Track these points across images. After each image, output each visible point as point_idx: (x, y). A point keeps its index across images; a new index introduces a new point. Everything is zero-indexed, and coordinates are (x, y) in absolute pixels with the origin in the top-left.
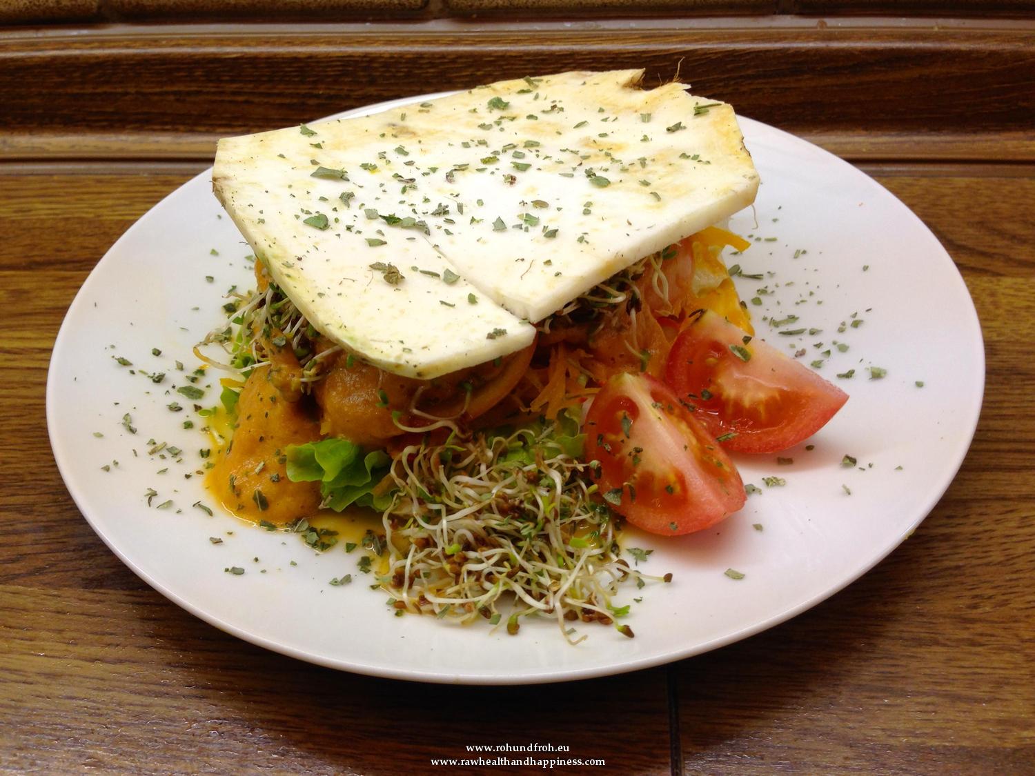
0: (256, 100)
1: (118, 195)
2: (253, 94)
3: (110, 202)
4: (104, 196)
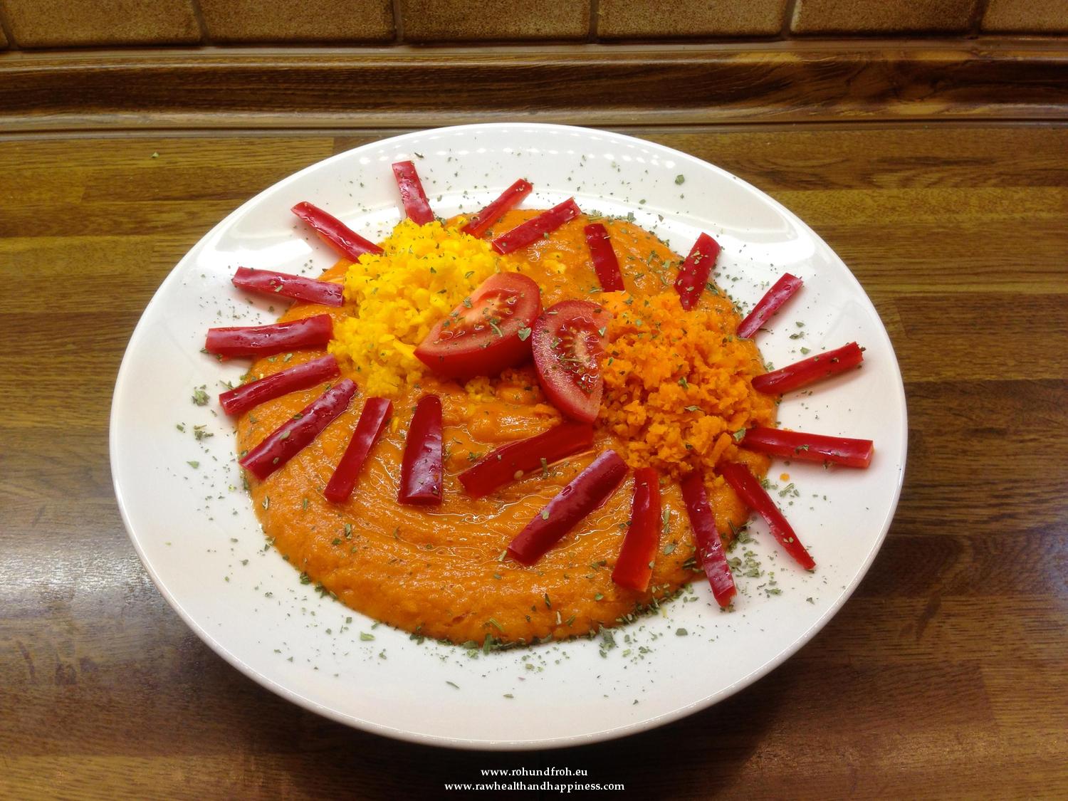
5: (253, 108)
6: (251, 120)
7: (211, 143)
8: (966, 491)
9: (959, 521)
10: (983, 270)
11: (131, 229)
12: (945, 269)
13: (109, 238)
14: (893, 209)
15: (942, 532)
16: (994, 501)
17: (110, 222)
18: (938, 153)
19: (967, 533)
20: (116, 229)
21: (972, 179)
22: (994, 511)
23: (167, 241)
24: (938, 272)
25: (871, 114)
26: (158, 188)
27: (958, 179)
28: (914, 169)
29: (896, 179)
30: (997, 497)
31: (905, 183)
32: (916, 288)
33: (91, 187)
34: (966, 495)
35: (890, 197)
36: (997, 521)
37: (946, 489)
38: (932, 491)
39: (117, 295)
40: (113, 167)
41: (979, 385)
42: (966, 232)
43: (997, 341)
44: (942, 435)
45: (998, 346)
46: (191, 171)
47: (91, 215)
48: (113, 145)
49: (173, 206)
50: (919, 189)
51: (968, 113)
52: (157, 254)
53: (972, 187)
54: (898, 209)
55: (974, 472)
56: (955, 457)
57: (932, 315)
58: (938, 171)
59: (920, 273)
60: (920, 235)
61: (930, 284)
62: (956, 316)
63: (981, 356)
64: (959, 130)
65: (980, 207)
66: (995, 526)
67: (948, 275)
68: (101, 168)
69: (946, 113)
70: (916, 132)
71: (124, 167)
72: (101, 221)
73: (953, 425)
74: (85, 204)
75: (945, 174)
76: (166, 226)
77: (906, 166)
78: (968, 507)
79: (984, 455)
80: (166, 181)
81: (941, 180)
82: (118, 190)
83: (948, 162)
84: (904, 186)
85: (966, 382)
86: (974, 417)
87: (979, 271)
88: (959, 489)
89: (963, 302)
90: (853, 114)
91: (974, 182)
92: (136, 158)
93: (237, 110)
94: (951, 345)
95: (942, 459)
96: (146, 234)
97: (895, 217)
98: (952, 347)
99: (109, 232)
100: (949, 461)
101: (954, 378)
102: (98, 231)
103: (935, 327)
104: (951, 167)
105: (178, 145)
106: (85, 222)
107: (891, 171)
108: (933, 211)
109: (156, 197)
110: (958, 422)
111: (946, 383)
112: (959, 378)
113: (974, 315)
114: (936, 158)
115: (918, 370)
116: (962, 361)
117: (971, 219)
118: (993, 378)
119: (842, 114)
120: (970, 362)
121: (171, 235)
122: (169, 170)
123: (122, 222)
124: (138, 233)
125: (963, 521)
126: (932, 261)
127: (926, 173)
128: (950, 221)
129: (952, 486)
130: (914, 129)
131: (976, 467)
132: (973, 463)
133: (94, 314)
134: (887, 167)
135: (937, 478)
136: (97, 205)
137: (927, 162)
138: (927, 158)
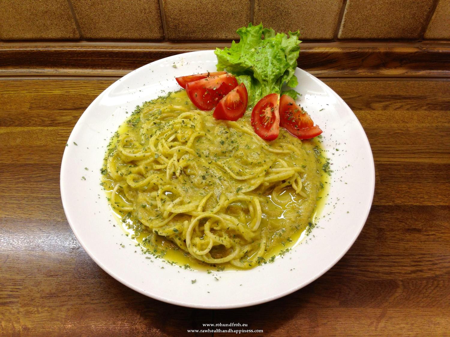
0: (122, 61)
1: (90, 87)
2: (121, 60)
3: (89, 89)
4: (87, 87)
5: (103, 67)
6: (102, 73)
7: (84, 82)
8: (402, 259)
9: (397, 273)
10: (417, 151)
11: (49, 124)
12: (400, 150)
13: (39, 128)
14: (379, 120)
15: (390, 278)
16: (413, 264)
17: (40, 120)
18: (401, 93)
19: (401, 279)
20: (43, 124)
21: (415, 106)
22: (413, 268)
23: (64, 130)
24: (397, 152)
25: (372, 74)
26: (61, 104)
27: (409, 106)
28: (390, 101)
29: (382, 105)
30: (415, 262)
31: (385, 108)
32: (386, 159)
33: (32, 103)
34: (402, 260)
35: (379, 114)
36: (415, 273)
37: (393, 257)
38: (387, 258)
39: (42, 155)
40: (42, 94)
41: (411, 207)
42: (411, 133)
43: (420, 186)
44: (393, 231)
45: (421, 189)
46: (76, 96)
47: (32, 117)
48: (42, 83)
49: (68, 113)
50: (391, 111)
51: (415, 74)
52: (59, 136)
53: (415, 110)
54: (381, 120)
55: (406, 249)
56: (398, 242)
57: (393, 173)
58: (400, 102)
59: (389, 152)
60: (390, 134)
61: (393, 158)
62: (404, 174)
63: (413, 193)
64: (411, 82)
65: (418, 120)
66: (413, 275)
67: (402, 153)
68: (37, 94)
69: (406, 74)
70: (392, 83)
71: (47, 93)
72: (37, 120)
73: (398, 226)
74: (30, 112)
75: (403, 104)
76: (64, 123)
77: (386, 100)
78: (403, 266)
79: (411, 241)
80: (65, 101)
81: (401, 107)
82: (44, 105)
83: (405, 98)
84: (385, 109)
85: (405, 205)
86: (408, 223)
87: (415, 152)
88: (398, 257)
89: (407, 167)
90: (364, 74)
91: (416, 108)
92: (52, 89)
93: (96, 68)
94: (400, 187)
95: (393, 243)
96: (55, 126)
97: (380, 125)
98: (400, 189)
99: (39, 125)
100: (395, 244)
101: (401, 203)
102: (35, 125)
103: (393, 179)
104: (407, 100)
105: (71, 83)
106: (30, 120)
107: (380, 102)
108: (397, 122)
109: (61, 108)
110: (401, 225)
111: (396, 206)
112: (402, 204)
113: (412, 173)
114: (400, 96)
115: (385, 200)
116: (404, 196)
117: (413, 126)
118: (418, 204)
119: (359, 74)
120: (408, 196)
121: (66, 127)
122: (66, 95)
123: (45, 120)
124: (52, 126)
125: (400, 273)
126: (395, 146)
127: (395, 103)
128: (404, 127)
129: (396, 256)
130: (391, 81)
131: (406, 247)
132: (406, 245)
133: (32, 164)
134: (378, 100)
135: (390, 252)
136: (35, 112)
137: (396, 98)
138: (396, 96)
